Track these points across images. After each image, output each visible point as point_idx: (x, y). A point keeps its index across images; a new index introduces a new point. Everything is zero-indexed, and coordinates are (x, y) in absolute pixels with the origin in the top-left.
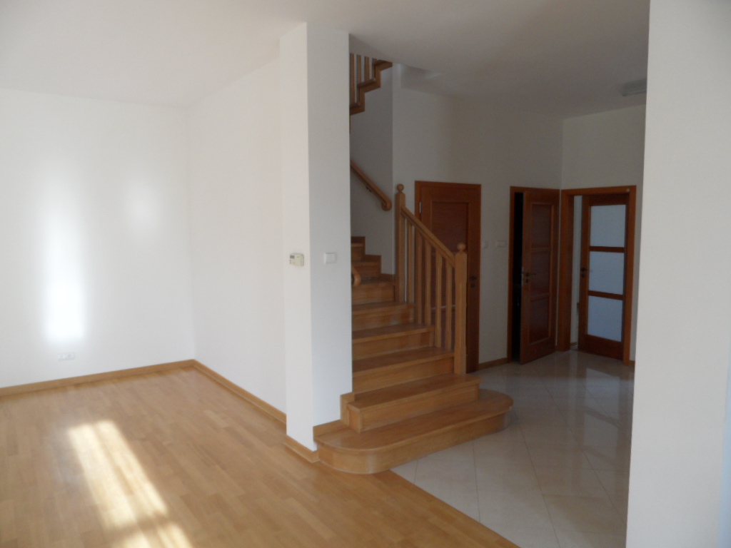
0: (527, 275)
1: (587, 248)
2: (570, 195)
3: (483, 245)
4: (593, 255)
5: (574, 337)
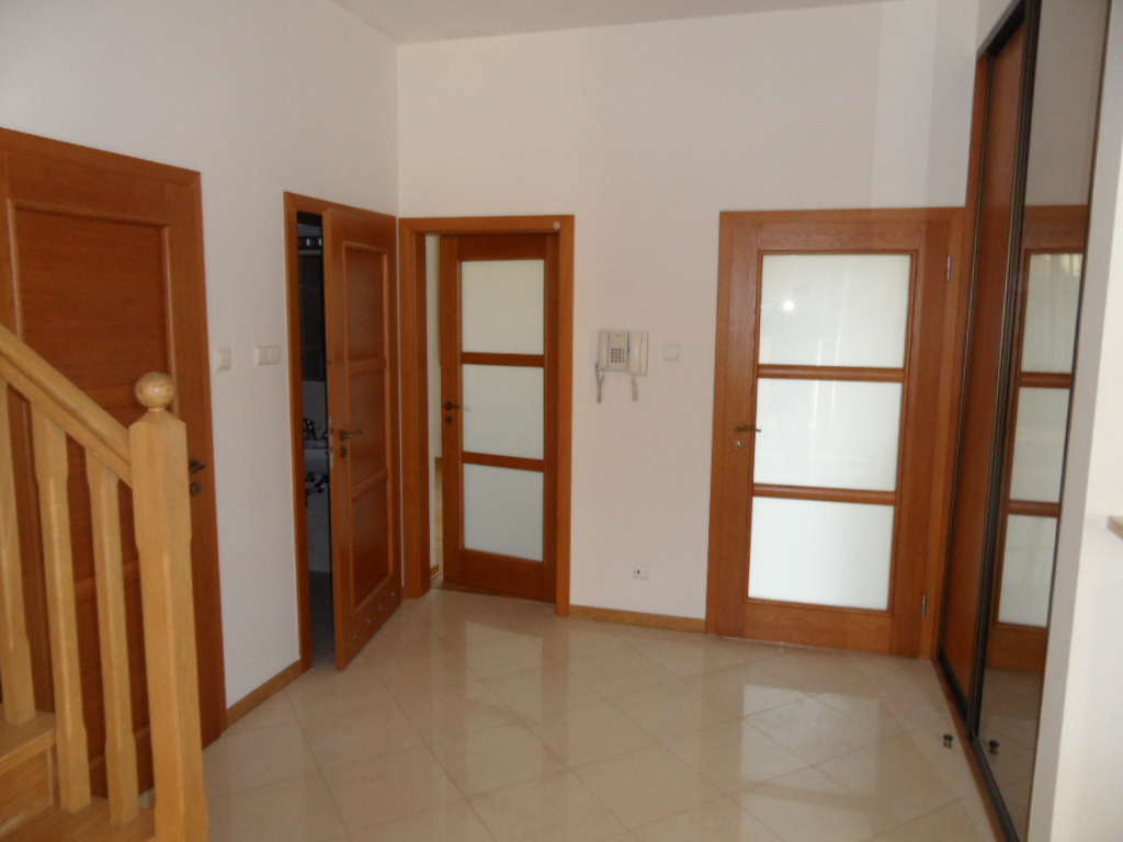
0: (342, 435)
1: (455, 359)
2: (419, 229)
3: (215, 359)
4: (470, 372)
5: (436, 557)
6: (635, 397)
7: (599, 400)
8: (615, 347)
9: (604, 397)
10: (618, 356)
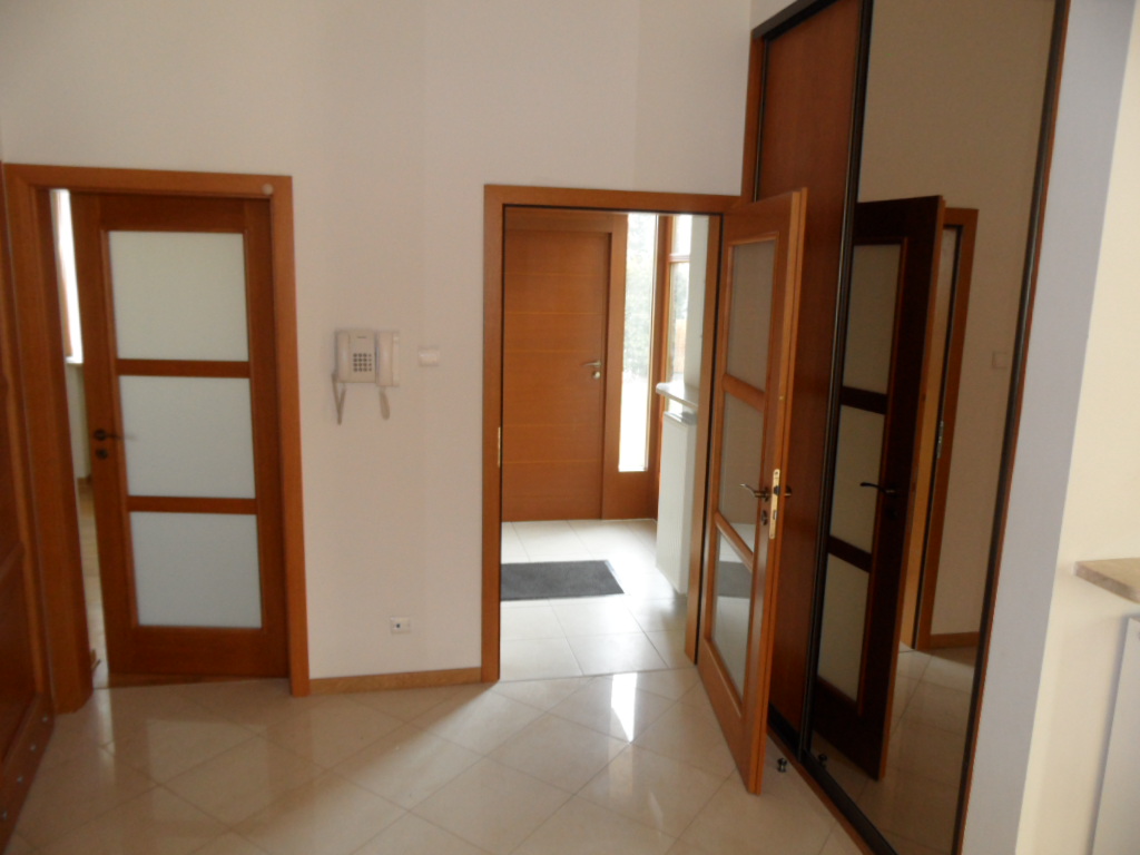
1: (108, 367)
6: (386, 413)
7: (340, 421)
8: (358, 352)
9: (345, 416)
10: (360, 362)
